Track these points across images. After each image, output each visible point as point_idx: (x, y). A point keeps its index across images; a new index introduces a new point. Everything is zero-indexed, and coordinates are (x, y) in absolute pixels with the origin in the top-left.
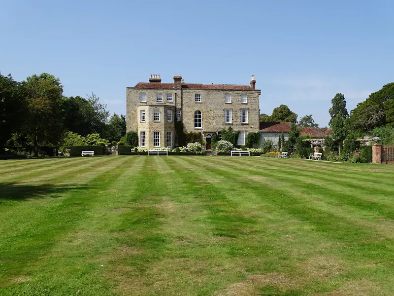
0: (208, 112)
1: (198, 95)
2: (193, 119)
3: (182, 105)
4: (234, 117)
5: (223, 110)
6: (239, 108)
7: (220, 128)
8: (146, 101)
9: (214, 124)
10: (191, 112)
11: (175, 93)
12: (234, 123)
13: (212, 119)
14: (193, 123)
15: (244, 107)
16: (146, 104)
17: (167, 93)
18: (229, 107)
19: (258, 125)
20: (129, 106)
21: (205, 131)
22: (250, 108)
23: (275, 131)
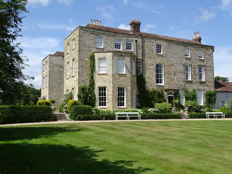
0: (169, 66)
1: (159, 46)
2: (155, 74)
3: (143, 56)
4: (193, 74)
5: (184, 65)
6: (197, 64)
7: (181, 85)
8: (102, 47)
9: (176, 81)
10: (153, 65)
11: (136, 41)
12: (194, 81)
13: (173, 74)
14: (154, 79)
15: (201, 63)
16: (102, 51)
17: (127, 39)
18: (188, 62)
19: (213, 83)
20: (82, 51)
21: (167, 88)
22: (206, 65)
23: (227, 90)
